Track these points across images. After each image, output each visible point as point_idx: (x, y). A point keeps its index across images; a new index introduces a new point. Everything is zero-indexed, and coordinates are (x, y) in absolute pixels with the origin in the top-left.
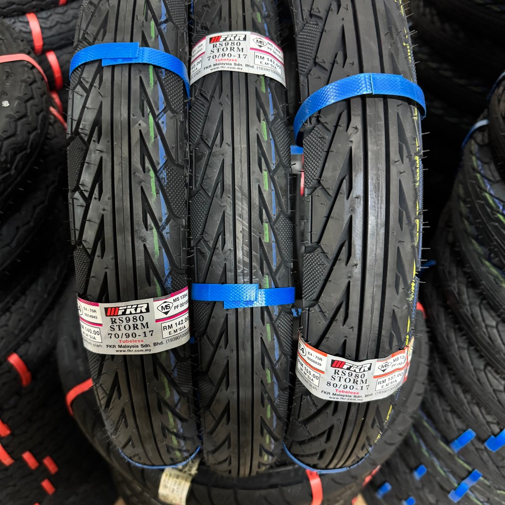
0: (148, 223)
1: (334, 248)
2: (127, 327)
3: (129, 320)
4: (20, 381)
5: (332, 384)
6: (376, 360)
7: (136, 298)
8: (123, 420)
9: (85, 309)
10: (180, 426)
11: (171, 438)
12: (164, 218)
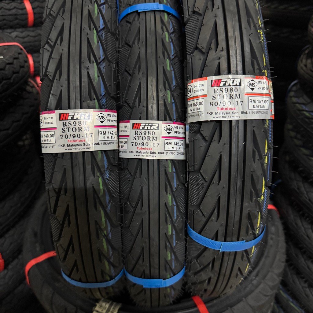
0: (91, 59)
2: (74, 129)
3: (76, 124)
7: (81, 108)
8: (67, 218)
9: (45, 119)
10: (110, 229)
11: (102, 240)
12: (102, 58)
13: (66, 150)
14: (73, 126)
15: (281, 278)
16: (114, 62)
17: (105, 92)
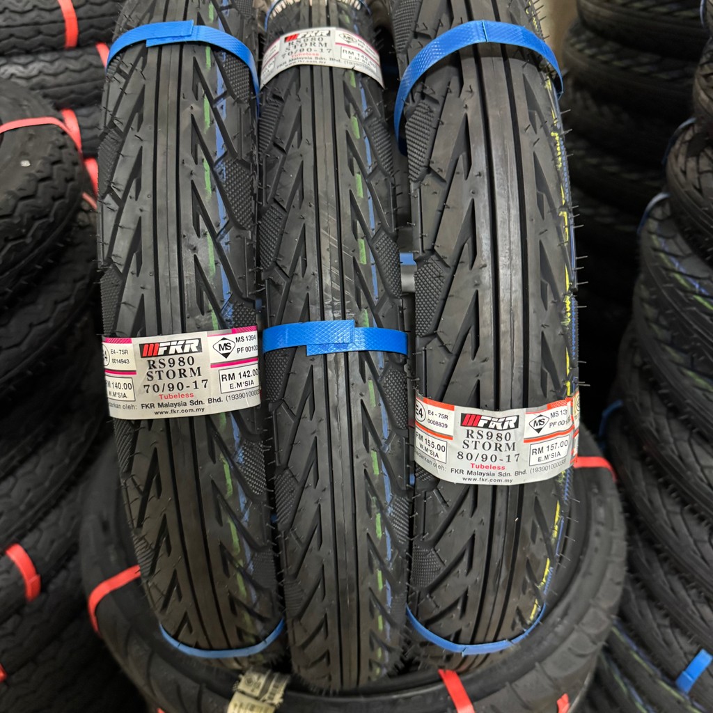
0: (201, 228)
1: (453, 248)
2: (171, 374)
3: (174, 363)
4: (23, 587)
5: (465, 456)
6: (525, 409)
7: (184, 331)
8: (165, 539)
9: (113, 352)
10: (249, 555)
11: (235, 576)
12: (223, 223)
13: (156, 413)
14: (167, 368)
16: (249, 226)
17: (232, 292)
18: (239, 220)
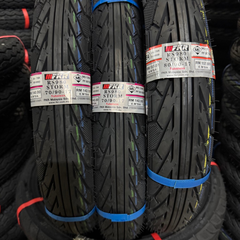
0: (71, 33)
2: (56, 87)
3: (58, 82)
7: (62, 70)
8: (50, 160)
9: (34, 79)
10: (84, 169)
11: (78, 179)
12: (79, 33)
13: (50, 103)
14: (55, 84)
15: (223, 219)
16: (89, 37)
17: (81, 58)
18: (85, 34)
